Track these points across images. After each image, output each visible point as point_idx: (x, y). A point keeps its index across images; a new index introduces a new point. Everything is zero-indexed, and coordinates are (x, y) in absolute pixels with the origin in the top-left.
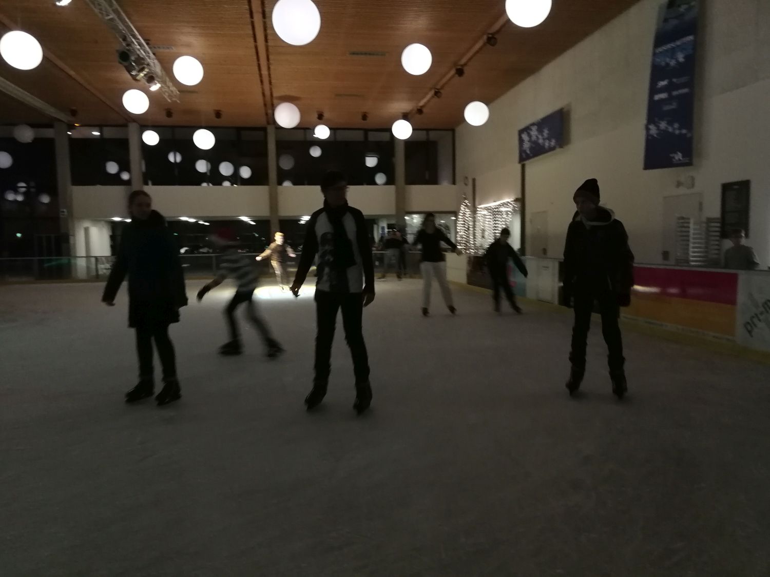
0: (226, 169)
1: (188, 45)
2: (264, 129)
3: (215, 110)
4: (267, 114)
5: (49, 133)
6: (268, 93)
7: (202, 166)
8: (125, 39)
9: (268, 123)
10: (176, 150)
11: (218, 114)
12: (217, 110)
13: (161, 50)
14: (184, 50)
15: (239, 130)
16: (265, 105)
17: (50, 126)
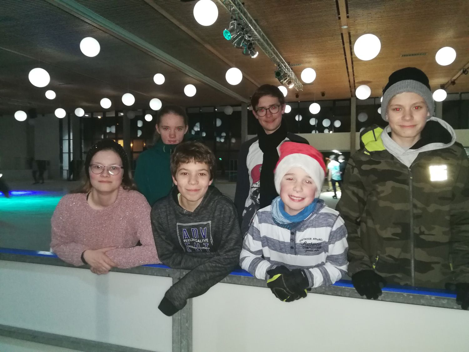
0: (326, 123)
1: (309, 62)
2: (349, 100)
3: (321, 92)
4: (351, 91)
5: (239, 109)
6: (352, 80)
7: (313, 122)
8: (279, 65)
9: (352, 96)
10: (299, 113)
11: (323, 94)
12: (322, 92)
13: (296, 66)
14: (307, 65)
15: (335, 101)
16: (350, 87)
17: (240, 105)
